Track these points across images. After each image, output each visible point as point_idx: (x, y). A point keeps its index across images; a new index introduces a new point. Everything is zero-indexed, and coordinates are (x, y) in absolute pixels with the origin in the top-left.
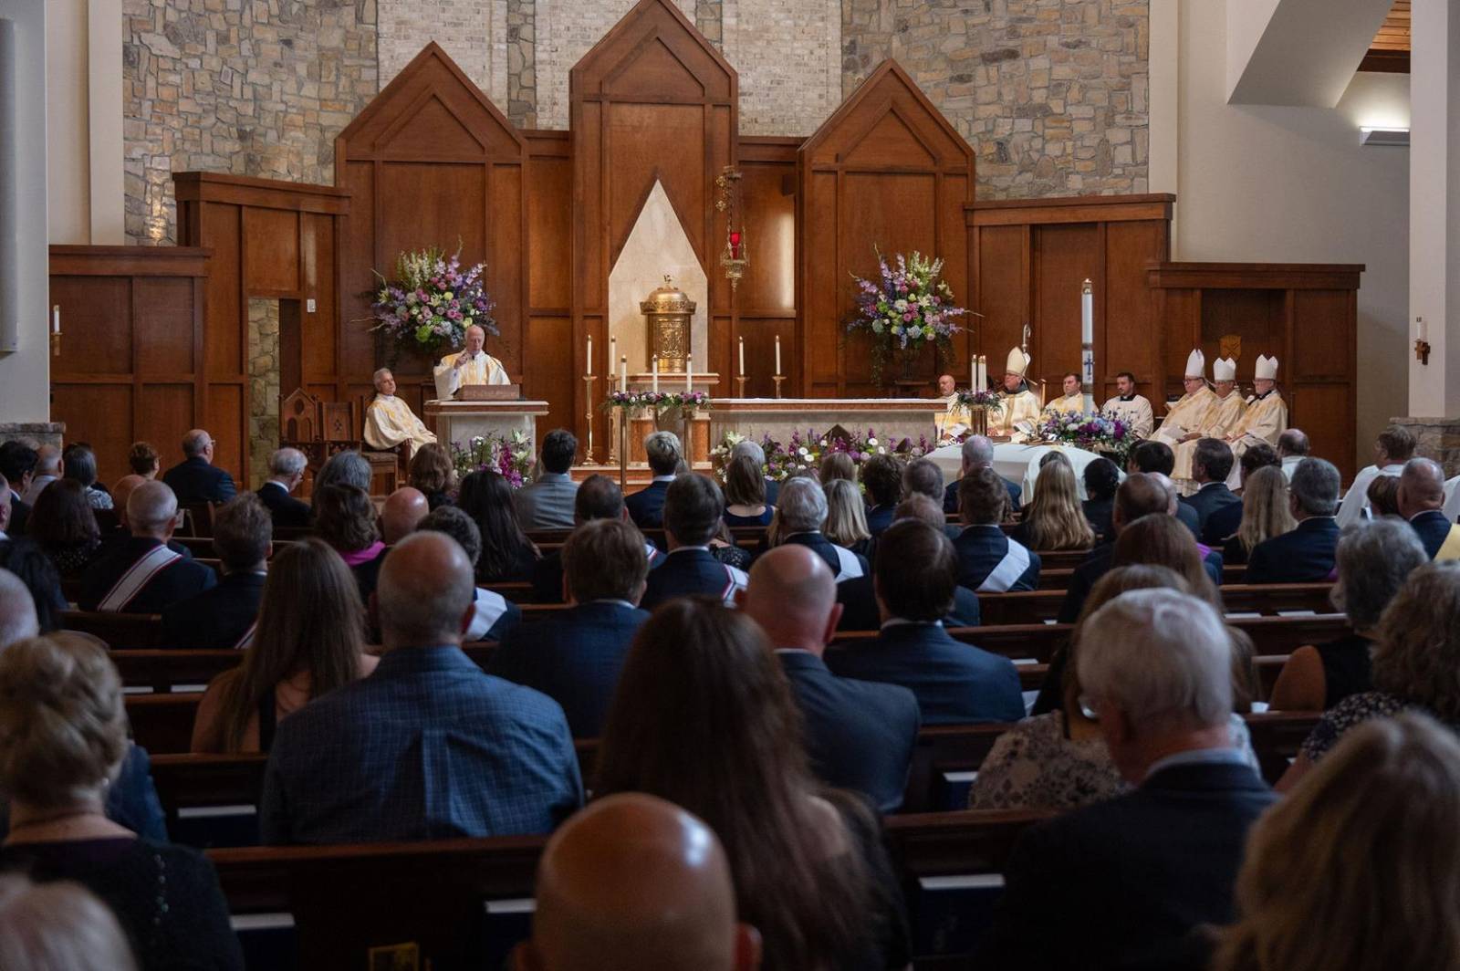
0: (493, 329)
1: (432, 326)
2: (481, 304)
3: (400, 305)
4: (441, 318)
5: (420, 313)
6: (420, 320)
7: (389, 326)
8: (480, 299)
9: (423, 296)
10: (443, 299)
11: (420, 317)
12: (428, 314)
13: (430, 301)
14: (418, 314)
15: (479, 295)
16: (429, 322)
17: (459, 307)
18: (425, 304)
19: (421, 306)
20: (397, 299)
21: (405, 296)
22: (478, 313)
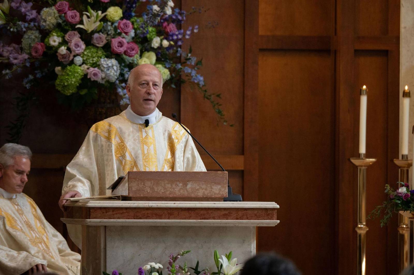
0: (194, 73)
1: (85, 67)
2: (172, 27)
3: (28, 29)
4: (100, 53)
5: (64, 42)
6: (64, 56)
7: (9, 65)
8: (170, 20)
9: (70, 13)
10: (104, 19)
11: (63, 50)
12: (77, 46)
13: (81, 22)
14: (61, 44)
15: (169, 12)
16: (79, 60)
17: (132, 34)
18: (73, 27)
19: (65, 32)
20: (23, 18)
21: (39, 13)
22: (166, 43)
